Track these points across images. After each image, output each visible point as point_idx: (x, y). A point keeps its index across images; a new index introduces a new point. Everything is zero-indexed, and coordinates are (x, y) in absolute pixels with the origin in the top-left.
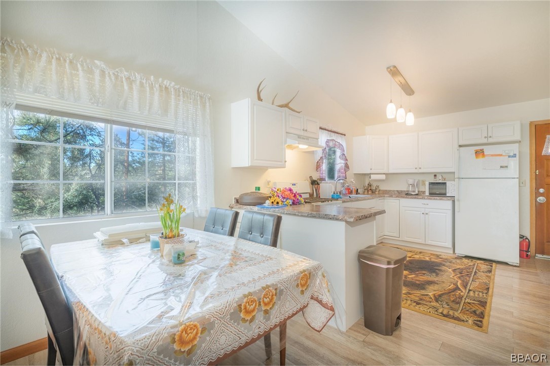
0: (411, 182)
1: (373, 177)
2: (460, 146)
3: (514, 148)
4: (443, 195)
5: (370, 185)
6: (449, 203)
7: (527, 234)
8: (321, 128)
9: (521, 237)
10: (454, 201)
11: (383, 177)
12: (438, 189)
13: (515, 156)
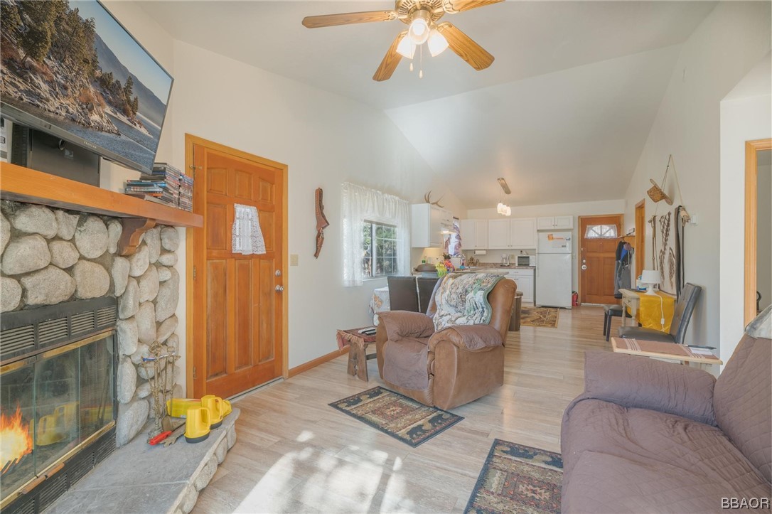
0: (504, 256)
1: (477, 252)
2: (538, 231)
3: (569, 235)
4: (527, 265)
5: (472, 259)
6: (532, 271)
7: (576, 290)
8: (454, 218)
9: (573, 292)
10: (535, 270)
11: (484, 252)
12: (524, 262)
13: (569, 239)
